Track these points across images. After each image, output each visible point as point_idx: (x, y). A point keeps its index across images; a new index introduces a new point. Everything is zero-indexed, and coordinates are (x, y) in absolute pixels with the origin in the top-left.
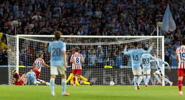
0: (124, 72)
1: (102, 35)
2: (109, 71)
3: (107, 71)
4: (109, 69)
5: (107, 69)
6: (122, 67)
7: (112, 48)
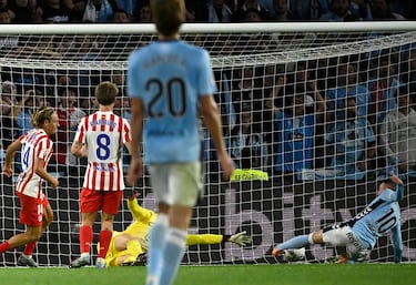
0: (330, 196)
1: (206, 20)
2: (257, 195)
3: (246, 197)
4: (257, 183)
5: (246, 184)
6: (306, 174)
7: (259, 83)
